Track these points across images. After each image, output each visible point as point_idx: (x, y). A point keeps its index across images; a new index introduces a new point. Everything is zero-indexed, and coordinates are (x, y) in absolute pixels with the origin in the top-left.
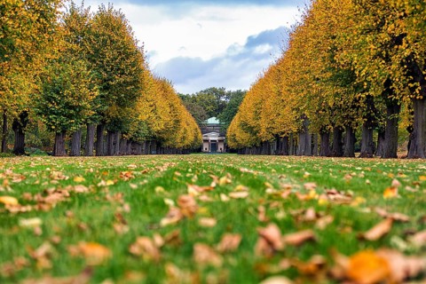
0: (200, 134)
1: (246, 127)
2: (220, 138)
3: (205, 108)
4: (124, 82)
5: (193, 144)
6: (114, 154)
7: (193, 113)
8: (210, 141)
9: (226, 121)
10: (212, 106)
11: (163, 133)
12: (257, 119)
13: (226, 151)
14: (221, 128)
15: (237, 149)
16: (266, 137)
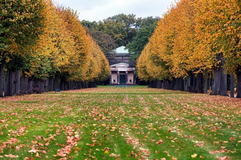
0: (108, 66)
1: (157, 60)
2: (130, 69)
3: (112, 37)
4: (25, 19)
5: (100, 77)
6: (15, 93)
7: (100, 42)
8: (118, 72)
9: (136, 51)
10: (121, 34)
11: (68, 68)
12: (169, 54)
13: (136, 83)
14: (131, 58)
15: (148, 81)
16: (179, 73)
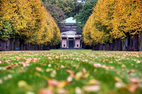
0: (59, 33)
1: (100, 26)
2: (77, 36)
3: (63, 9)
5: (53, 41)
7: (53, 13)
8: (68, 39)
9: (82, 21)
10: (70, 7)
11: (26, 31)
12: (110, 19)
13: (82, 47)
14: (78, 27)
15: (92, 45)
16: (118, 34)
